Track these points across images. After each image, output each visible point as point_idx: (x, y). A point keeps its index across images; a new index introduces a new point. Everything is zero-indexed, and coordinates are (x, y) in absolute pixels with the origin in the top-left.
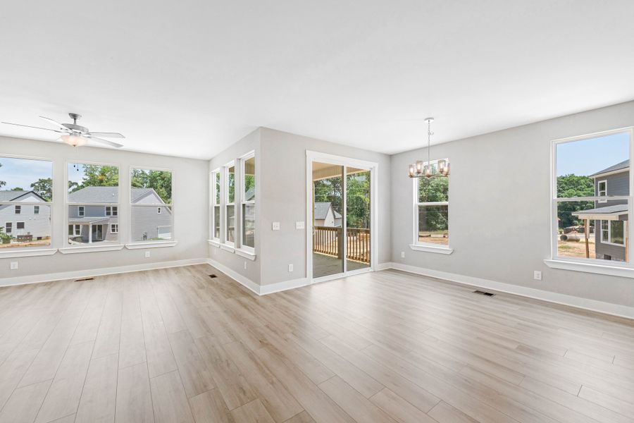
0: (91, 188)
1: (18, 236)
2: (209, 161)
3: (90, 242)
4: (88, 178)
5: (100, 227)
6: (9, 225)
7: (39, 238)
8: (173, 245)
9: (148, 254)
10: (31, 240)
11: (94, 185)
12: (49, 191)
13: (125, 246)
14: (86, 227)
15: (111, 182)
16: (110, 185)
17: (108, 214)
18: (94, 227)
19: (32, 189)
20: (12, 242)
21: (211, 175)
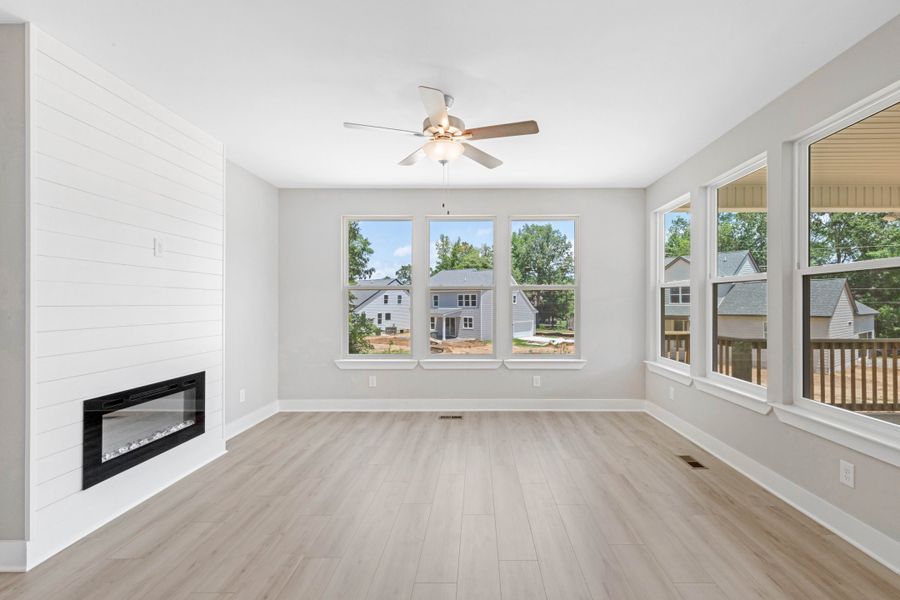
0: (443, 271)
1: (387, 329)
2: (645, 189)
3: (444, 339)
4: (440, 261)
5: (453, 319)
6: (380, 316)
7: (402, 331)
8: (580, 367)
9: (537, 380)
10: (395, 333)
11: (446, 269)
12: (409, 279)
13: (503, 362)
14: (440, 319)
15: (462, 264)
16: (460, 268)
17: (461, 304)
18: (447, 319)
19: (396, 277)
20: (383, 335)
21: (652, 217)
